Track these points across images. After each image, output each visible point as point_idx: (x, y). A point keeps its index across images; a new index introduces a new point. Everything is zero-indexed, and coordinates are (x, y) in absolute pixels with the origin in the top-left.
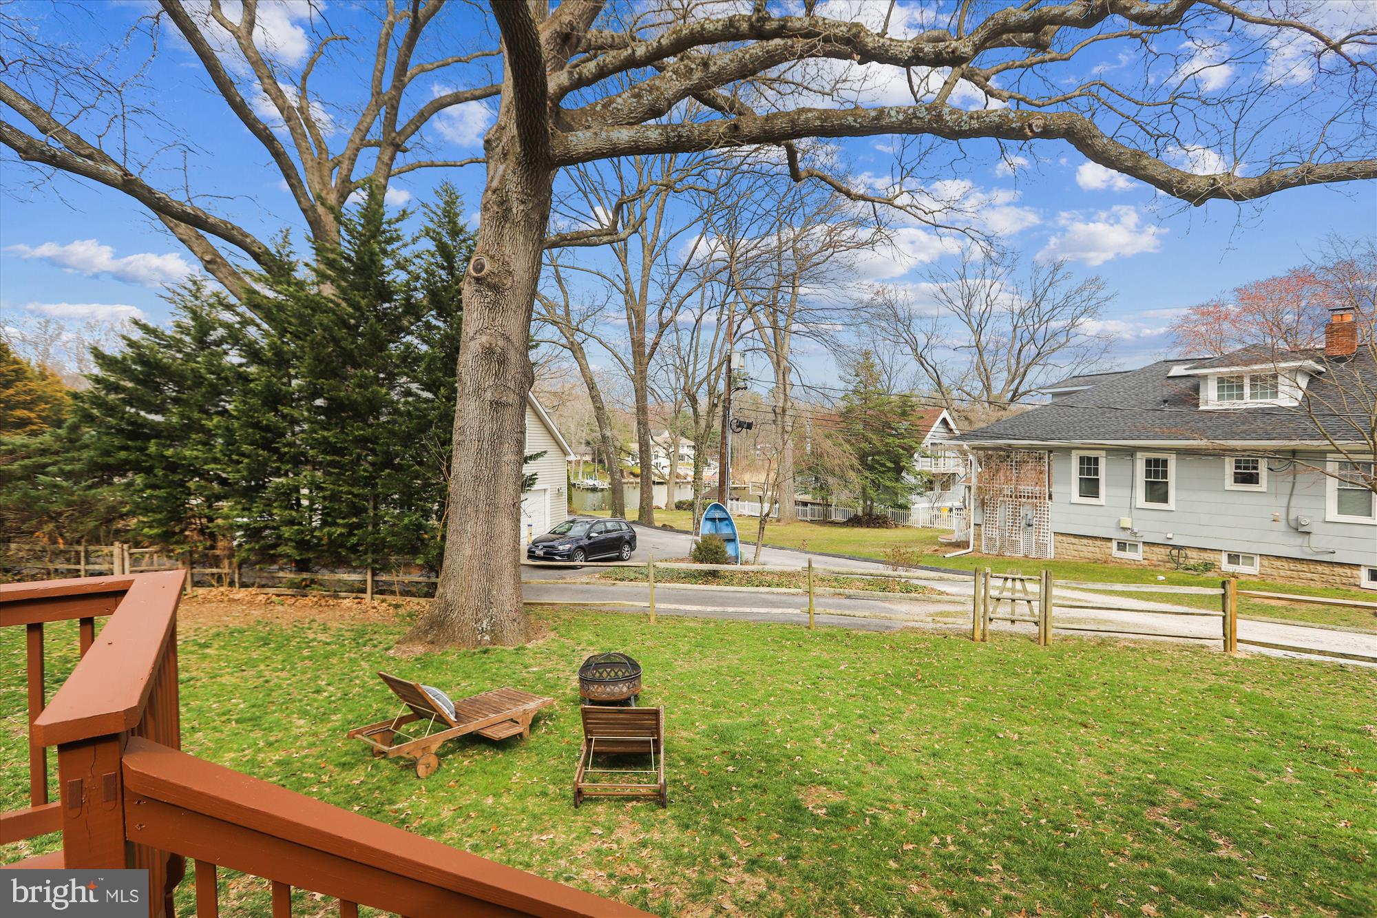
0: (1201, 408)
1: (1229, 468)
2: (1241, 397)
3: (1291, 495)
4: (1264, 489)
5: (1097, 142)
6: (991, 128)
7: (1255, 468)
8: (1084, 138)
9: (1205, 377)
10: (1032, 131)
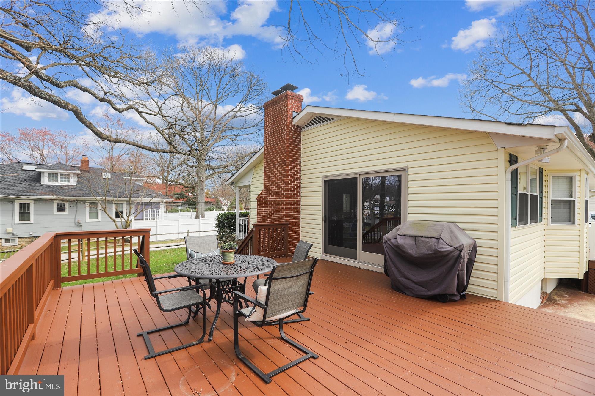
0: (42, 184)
1: (55, 206)
2: (57, 181)
3: (76, 214)
4: (68, 213)
5: (81, 116)
6: (54, 101)
7: (64, 206)
8: (78, 114)
9: (43, 172)
10: (68, 108)
